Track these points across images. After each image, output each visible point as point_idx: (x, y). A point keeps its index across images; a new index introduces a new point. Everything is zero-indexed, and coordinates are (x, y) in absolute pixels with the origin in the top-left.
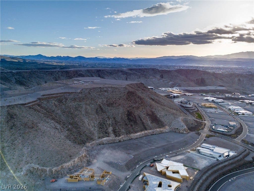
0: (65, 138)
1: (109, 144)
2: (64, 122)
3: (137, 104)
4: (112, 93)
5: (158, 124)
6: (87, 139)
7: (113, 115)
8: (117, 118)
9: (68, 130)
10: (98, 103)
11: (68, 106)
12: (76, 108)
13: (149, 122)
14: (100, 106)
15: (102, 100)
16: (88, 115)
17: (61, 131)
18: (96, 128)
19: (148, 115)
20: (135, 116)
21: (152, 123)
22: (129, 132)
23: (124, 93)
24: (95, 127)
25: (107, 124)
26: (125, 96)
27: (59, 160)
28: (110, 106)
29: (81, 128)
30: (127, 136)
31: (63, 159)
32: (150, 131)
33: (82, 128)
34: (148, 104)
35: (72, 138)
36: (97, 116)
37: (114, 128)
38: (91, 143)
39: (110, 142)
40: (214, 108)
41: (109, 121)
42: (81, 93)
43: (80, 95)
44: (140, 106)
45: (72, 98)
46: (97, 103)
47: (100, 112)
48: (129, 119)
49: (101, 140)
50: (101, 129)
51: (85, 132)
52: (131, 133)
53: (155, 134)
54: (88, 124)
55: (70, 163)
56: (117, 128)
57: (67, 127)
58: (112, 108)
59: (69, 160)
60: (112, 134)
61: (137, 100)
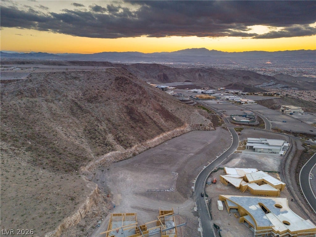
0: (29, 165)
1: (117, 162)
2: (12, 136)
3: (137, 96)
4: (88, 81)
5: (175, 122)
6: (77, 160)
7: (103, 115)
8: (112, 119)
9: (29, 149)
10: (70, 97)
11: (8, 106)
12: (27, 108)
13: (162, 121)
14: (76, 103)
15: (73, 92)
16: (58, 118)
17: (15, 153)
18: (83, 140)
19: (157, 110)
20: (139, 113)
21: (166, 121)
22: (142, 139)
23: (109, 79)
24: (81, 138)
25: (100, 130)
26: (113, 84)
27: (49, 213)
28: (92, 101)
29: (54, 142)
30: (142, 144)
31: (58, 208)
32: (169, 133)
33: (57, 142)
34: (152, 95)
35: (47, 164)
36: (75, 119)
37: (116, 135)
38: (87, 167)
39: (120, 159)
40: (214, 99)
41: (102, 125)
42: (31, 81)
43: (30, 85)
44: (141, 98)
45: (14, 91)
46: (68, 98)
47: (79, 112)
48: (132, 119)
49: (102, 158)
50: (94, 141)
51: (66, 148)
52: (145, 139)
53: (176, 137)
54: (66, 134)
55: (78, 214)
56: (121, 135)
57: (23, 144)
58: (98, 104)
59: (75, 208)
60: (118, 145)
61: (135, 89)
